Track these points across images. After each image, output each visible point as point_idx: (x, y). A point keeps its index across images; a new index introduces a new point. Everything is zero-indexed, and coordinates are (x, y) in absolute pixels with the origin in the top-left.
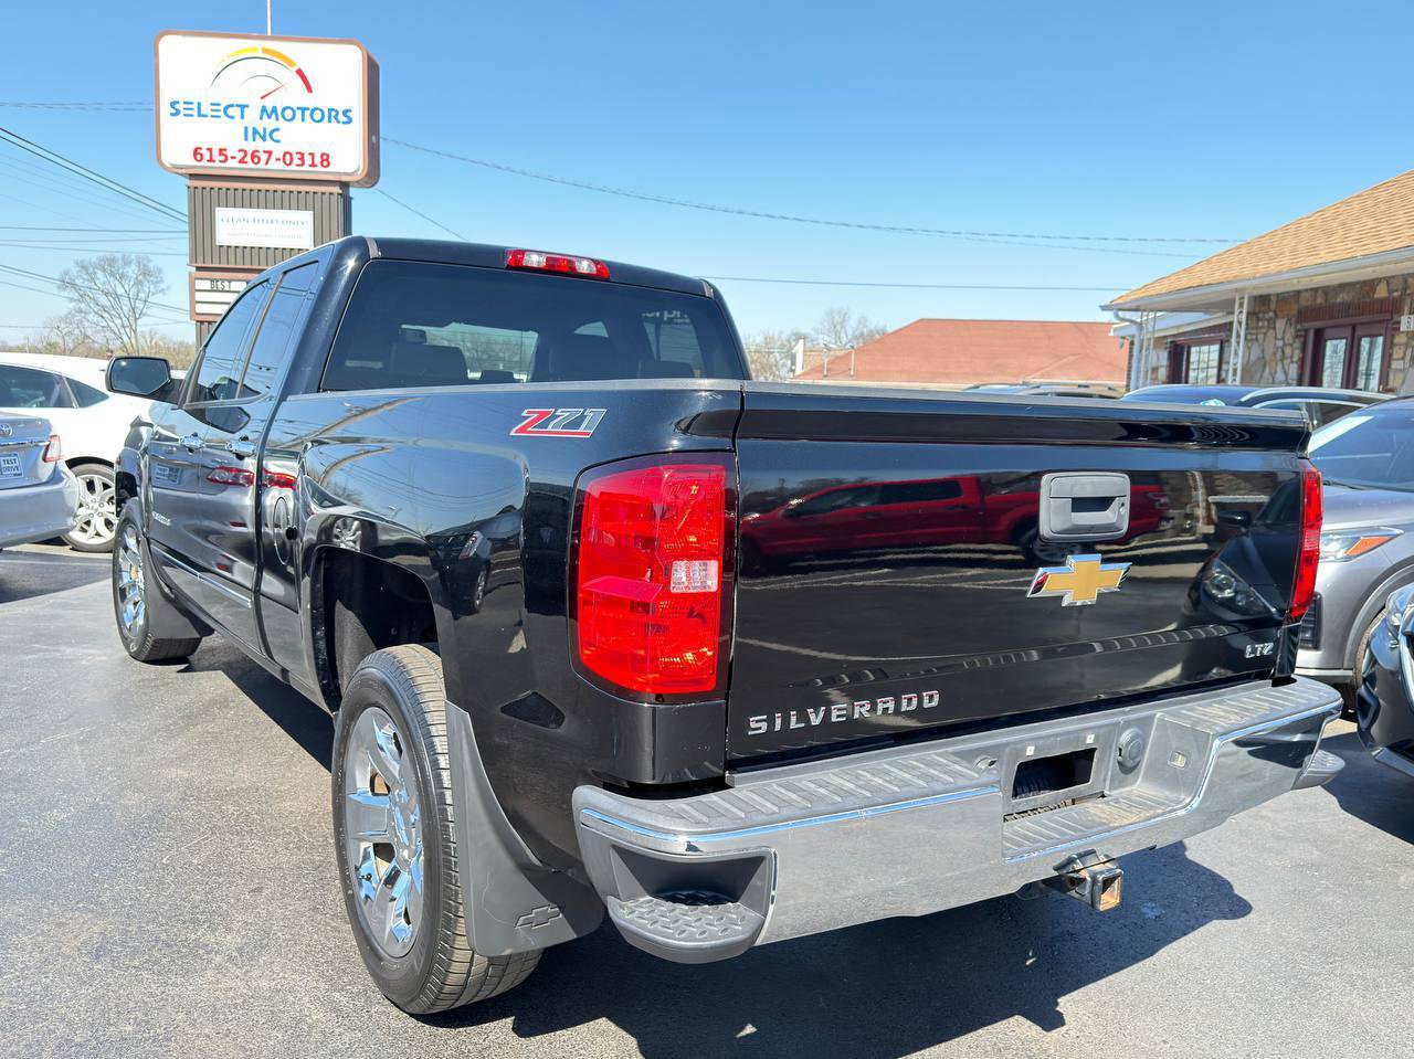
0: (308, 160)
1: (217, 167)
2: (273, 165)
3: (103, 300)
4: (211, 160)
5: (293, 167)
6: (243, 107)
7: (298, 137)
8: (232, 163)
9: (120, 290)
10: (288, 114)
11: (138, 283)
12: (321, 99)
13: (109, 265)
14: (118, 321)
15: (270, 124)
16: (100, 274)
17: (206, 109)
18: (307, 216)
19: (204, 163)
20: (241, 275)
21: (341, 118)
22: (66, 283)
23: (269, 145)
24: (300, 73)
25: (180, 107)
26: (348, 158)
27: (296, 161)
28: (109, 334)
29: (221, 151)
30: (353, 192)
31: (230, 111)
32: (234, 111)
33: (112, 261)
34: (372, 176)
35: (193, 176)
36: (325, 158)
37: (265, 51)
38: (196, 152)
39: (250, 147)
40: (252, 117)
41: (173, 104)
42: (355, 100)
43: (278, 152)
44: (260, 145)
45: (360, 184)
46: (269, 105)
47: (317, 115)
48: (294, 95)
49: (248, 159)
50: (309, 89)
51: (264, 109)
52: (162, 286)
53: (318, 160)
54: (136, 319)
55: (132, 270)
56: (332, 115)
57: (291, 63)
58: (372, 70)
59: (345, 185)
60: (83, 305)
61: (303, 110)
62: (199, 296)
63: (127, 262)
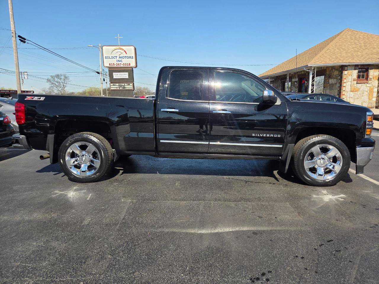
0: (127, 64)
1: (113, 66)
2: (122, 66)
3: (57, 84)
4: (112, 65)
5: (125, 66)
6: (116, 57)
7: (125, 61)
8: (115, 66)
9: (60, 81)
10: (123, 57)
11: (64, 80)
12: (128, 55)
13: (58, 76)
14: (60, 88)
15: (121, 59)
16: (56, 78)
17: (111, 57)
18: (127, 73)
19: (111, 66)
20: (117, 83)
21: (131, 58)
22: (48, 80)
23: (121, 62)
24: (125, 51)
25: (107, 57)
26: (133, 64)
27: (125, 65)
28: (59, 91)
29: (113, 64)
30: (133, 69)
31: (114, 58)
32: (115, 58)
33: (58, 75)
34: (136, 66)
35: (109, 68)
36: (130, 64)
37: (119, 48)
38: (110, 64)
39: (118, 63)
40: (118, 58)
41: (105, 57)
42: (133, 55)
43: (122, 63)
44: (119, 63)
45: (135, 68)
46: (120, 56)
47: (128, 57)
48: (125, 55)
49: (118, 65)
50: (126, 54)
51: (119, 57)
52: (69, 80)
53: (128, 65)
54: (64, 88)
55: (63, 77)
56: (130, 57)
57: (123, 50)
58: (135, 49)
59: (132, 68)
60: (52, 85)
61: (126, 57)
62: (111, 86)
63: (61, 75)
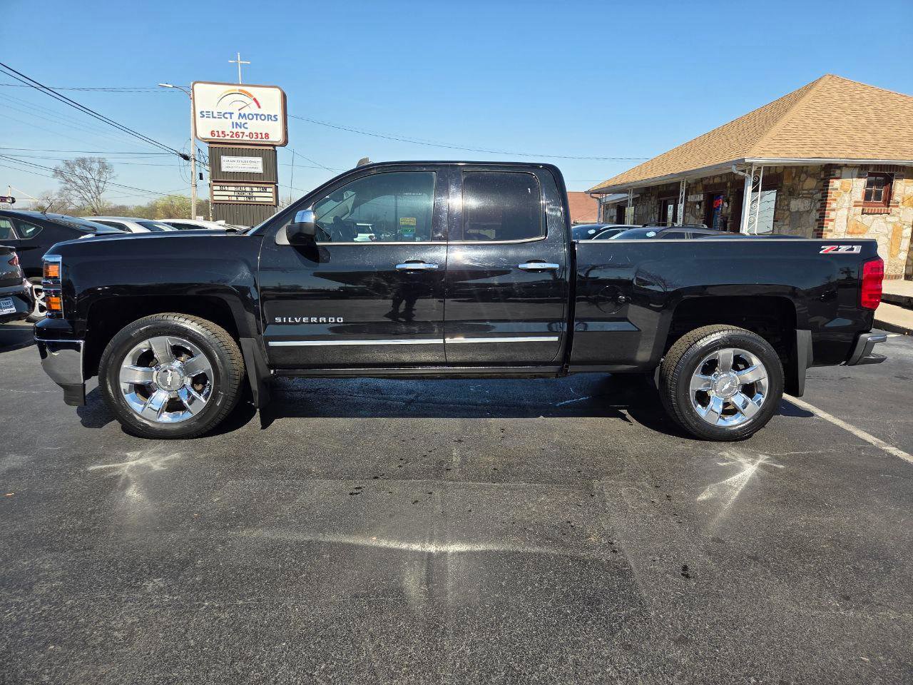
0: (260, 136)
1: (221, 139)
2: (245, 138)
3: (79, 182)
4: (219, 136)
5: (253, 139)
6: (231, 114)
7: (255, 127)
8: (227, 137)
9: (89, 176)
10: (251, 117)
11: (100, 173)
12: (264, 111)
13: (82, 162)
14: (89, 194)
15: (243, 121)
16: (77, 168)
17: (215, 115)
18: (260, 159)
19: (216, 137)
20: (232, 184)
21: (273, 118)
22: (58, 172)
23: (243, 130)
24: (255, 100)
25: (205, 114)
26: (277, 137)
27: (255, 136)
28: (84, 202)
29: (223, 132)
30: (277, 148)
31: (226, 116)
32: (228, 116)
33: (84, 161)
34: (286, 143)
35: (210, 143)
36: (267, 135)
37: (240, 90)
38: (212, 133)
39: (235, 130)
40: (235, 118)
41: (201, 113)
42: (278, 111)
43: (247, 132)
44: (239, 130)
45: (281, 146)
46: (242, 112)
47: (263, 117)
48: (253, 109)
49: (234, 135)
50: (259, 107)
51: (240, 114)
52: (113, 174)
53: (264, 136)
54: (99, 193)
55: (96, 166)
56: (269, 117)
57: (251, 96)
58: (284, 97)
59: (274, 146)
60: (68, 186)
61: (257, 115)
62: (215, 193)
63: (92, 161)
